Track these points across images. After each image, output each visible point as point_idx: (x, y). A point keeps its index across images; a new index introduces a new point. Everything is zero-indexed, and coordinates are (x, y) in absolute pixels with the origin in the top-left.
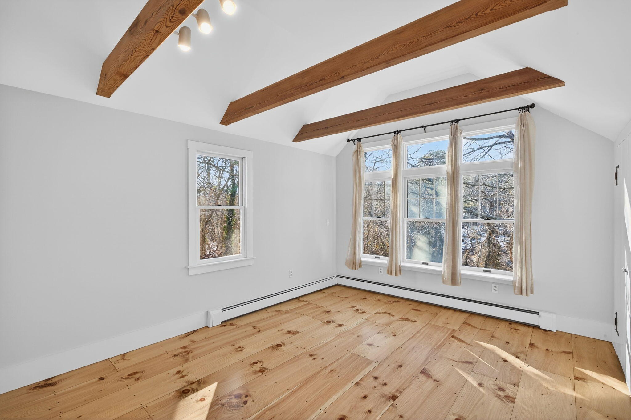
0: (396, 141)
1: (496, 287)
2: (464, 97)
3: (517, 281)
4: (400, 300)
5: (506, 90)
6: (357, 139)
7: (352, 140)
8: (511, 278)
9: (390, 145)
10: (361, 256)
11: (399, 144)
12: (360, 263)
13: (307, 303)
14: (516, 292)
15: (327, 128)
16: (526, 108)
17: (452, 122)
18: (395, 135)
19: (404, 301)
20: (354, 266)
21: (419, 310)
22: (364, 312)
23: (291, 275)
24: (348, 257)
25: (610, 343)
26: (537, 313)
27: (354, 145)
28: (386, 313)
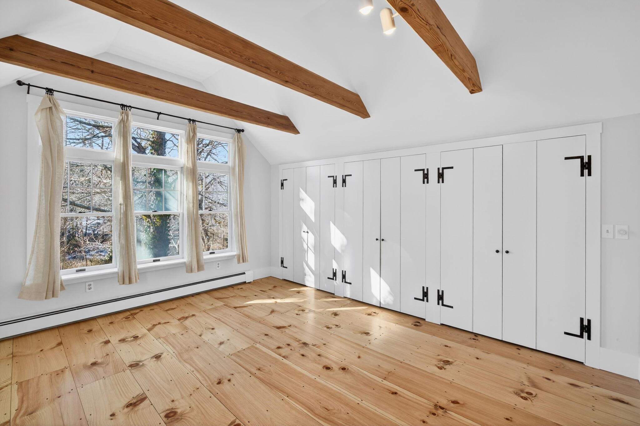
0: (126, 117)
1: (219, 264)
3: (241, 254)
6: (47, 88)
7: (29, 85)
8: (233, 253)
11: (130, 122)
12: (61, 284)
20: (50, 293)
21: (172, 309)
22: (135, 337)
24: (28, 283)
25: (271, 276)
26: (244, 273)
27: (28, 93)
28: (156, 325)
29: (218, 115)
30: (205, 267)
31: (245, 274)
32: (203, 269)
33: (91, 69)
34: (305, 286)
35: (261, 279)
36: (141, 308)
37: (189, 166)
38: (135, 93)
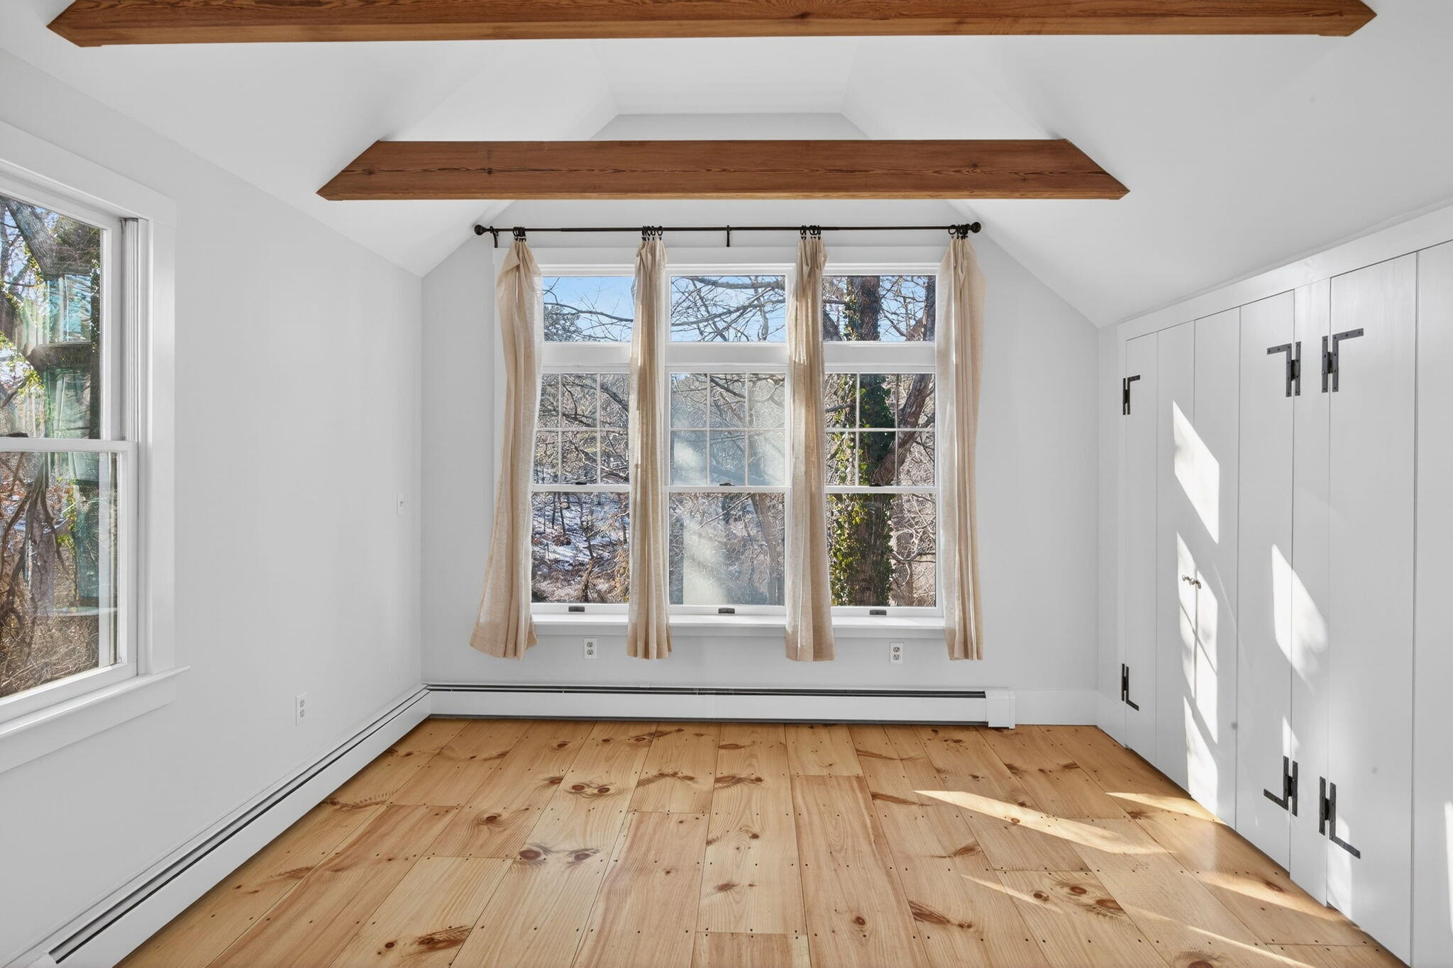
0: (649, 257)
1: (898, 648)
2: (934, 172)
3: (957, 628)
4: (663, 728)
5: (1024, 179)
6: (515, 229)
7: (492, 230)
8: (940, 623)
9: (631, 265)
10: (531, 611)
11: (659, 266)
12: (530, 633)
13: (383, 808)
14: (956, 655)
15: (490, 172)
16: (963, 231)
17: (804, 229)
18: (644, 239)
19: (676, 728)
20: (511, 646)
21: (736, 747)
22: (603, 790)
23: (302, 714)
24: (482, 620)
25: (1096, 727)
26: (982, 695)
27: (496, 246)
28: (667, 775)
29: (795, 198)
30: (837, 649)
31: (984, 697)
32: (830, 657)
33: (487, 166)
34: (1185, 794)
35: (1049, 728)
36: (680, 724)
37: (800, 360)
38: (574, 194)
